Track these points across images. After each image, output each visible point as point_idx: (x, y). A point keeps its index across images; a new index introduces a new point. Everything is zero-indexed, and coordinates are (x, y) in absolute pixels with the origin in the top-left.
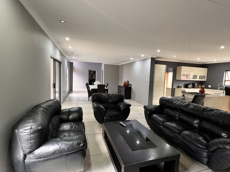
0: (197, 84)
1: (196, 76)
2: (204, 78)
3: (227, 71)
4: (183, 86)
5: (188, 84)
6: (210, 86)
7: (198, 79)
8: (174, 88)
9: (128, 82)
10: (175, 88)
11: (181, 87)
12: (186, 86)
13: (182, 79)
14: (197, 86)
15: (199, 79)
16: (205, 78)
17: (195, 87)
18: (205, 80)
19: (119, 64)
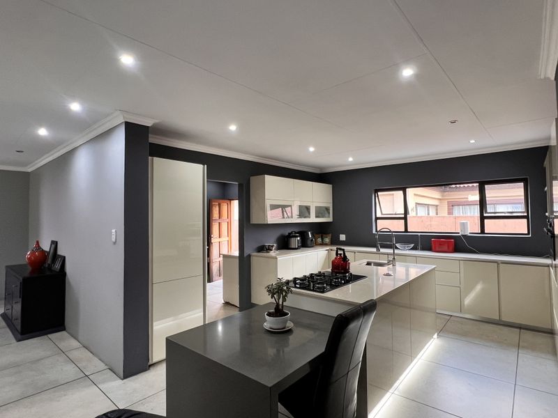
0: (312, 234)
1: (308, 208)
2: (327, 215)
3: (377, 191)
4: (275, 245)
5: (290, 236)
6: (343, 237)
7: (313, 219)
8: (245, 255)
9: (53, 246)
10: (249, 256)
11: (269, 249)
12: (284, 244)
13: (270, 221)
14: (312, 240)
15: (317, 217)
16: (329, 213)
17: (309, 242)
18: (330, 220)
19: (25, 165)
